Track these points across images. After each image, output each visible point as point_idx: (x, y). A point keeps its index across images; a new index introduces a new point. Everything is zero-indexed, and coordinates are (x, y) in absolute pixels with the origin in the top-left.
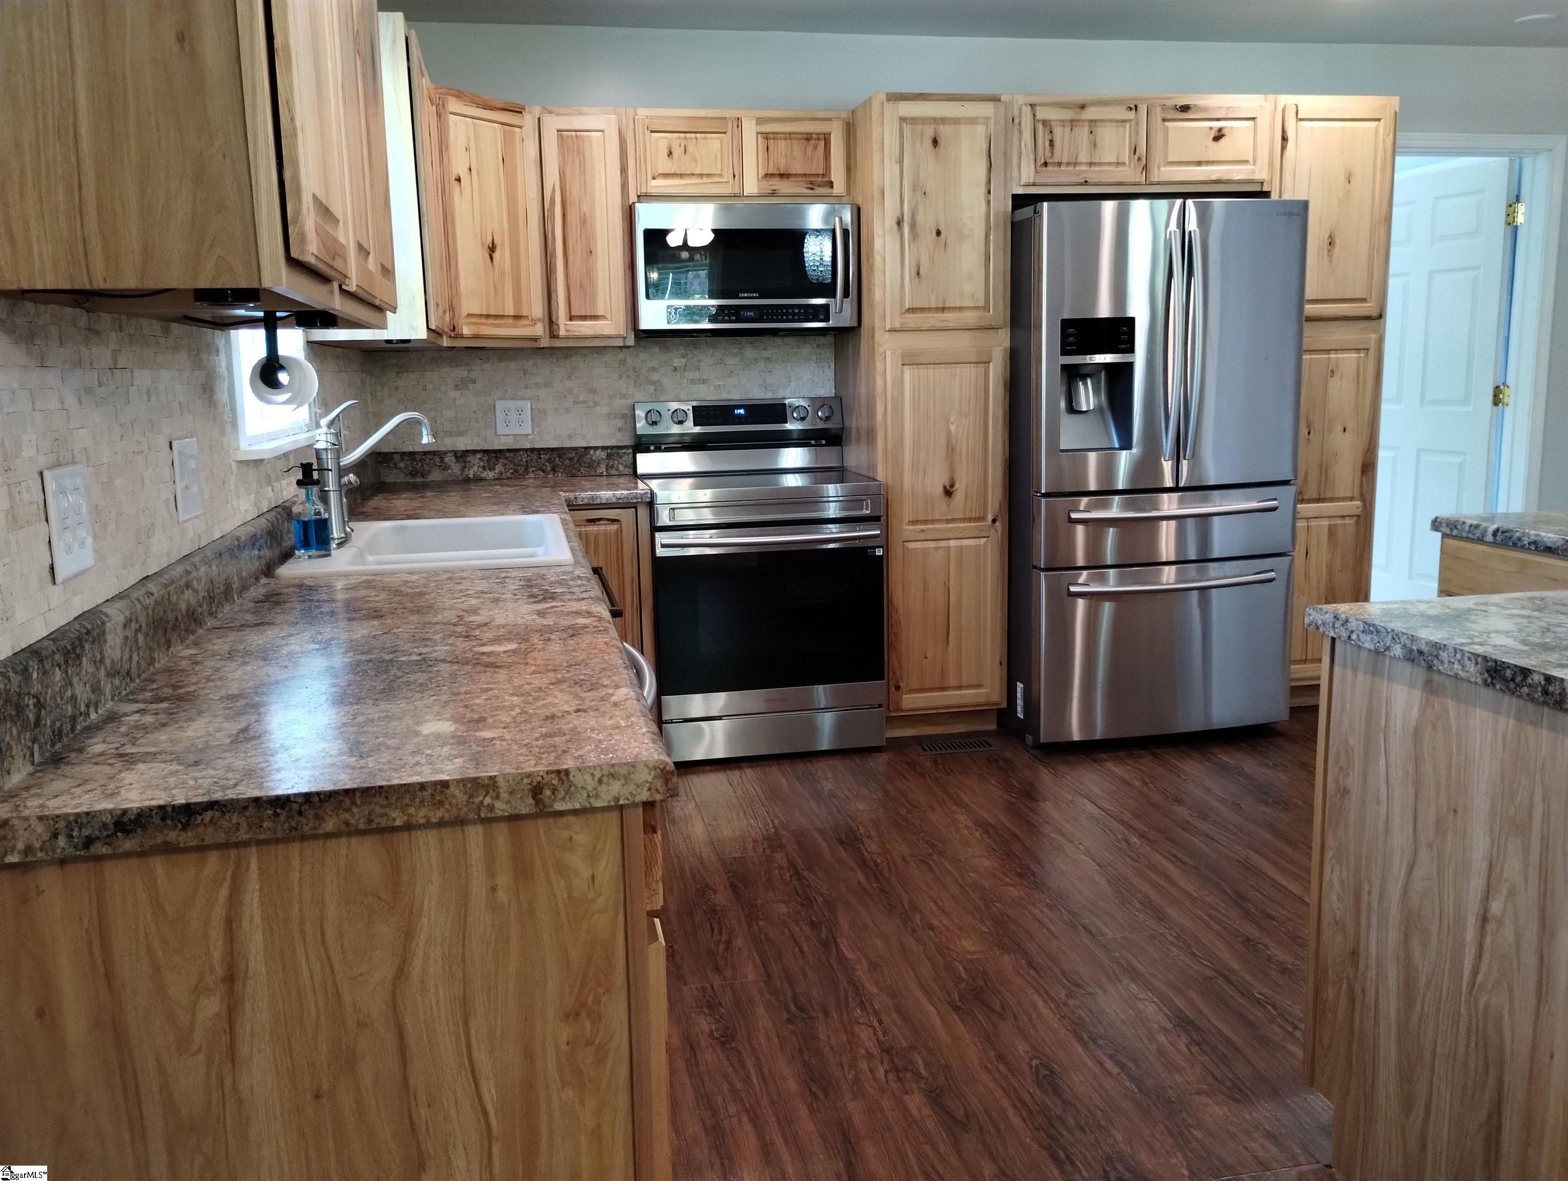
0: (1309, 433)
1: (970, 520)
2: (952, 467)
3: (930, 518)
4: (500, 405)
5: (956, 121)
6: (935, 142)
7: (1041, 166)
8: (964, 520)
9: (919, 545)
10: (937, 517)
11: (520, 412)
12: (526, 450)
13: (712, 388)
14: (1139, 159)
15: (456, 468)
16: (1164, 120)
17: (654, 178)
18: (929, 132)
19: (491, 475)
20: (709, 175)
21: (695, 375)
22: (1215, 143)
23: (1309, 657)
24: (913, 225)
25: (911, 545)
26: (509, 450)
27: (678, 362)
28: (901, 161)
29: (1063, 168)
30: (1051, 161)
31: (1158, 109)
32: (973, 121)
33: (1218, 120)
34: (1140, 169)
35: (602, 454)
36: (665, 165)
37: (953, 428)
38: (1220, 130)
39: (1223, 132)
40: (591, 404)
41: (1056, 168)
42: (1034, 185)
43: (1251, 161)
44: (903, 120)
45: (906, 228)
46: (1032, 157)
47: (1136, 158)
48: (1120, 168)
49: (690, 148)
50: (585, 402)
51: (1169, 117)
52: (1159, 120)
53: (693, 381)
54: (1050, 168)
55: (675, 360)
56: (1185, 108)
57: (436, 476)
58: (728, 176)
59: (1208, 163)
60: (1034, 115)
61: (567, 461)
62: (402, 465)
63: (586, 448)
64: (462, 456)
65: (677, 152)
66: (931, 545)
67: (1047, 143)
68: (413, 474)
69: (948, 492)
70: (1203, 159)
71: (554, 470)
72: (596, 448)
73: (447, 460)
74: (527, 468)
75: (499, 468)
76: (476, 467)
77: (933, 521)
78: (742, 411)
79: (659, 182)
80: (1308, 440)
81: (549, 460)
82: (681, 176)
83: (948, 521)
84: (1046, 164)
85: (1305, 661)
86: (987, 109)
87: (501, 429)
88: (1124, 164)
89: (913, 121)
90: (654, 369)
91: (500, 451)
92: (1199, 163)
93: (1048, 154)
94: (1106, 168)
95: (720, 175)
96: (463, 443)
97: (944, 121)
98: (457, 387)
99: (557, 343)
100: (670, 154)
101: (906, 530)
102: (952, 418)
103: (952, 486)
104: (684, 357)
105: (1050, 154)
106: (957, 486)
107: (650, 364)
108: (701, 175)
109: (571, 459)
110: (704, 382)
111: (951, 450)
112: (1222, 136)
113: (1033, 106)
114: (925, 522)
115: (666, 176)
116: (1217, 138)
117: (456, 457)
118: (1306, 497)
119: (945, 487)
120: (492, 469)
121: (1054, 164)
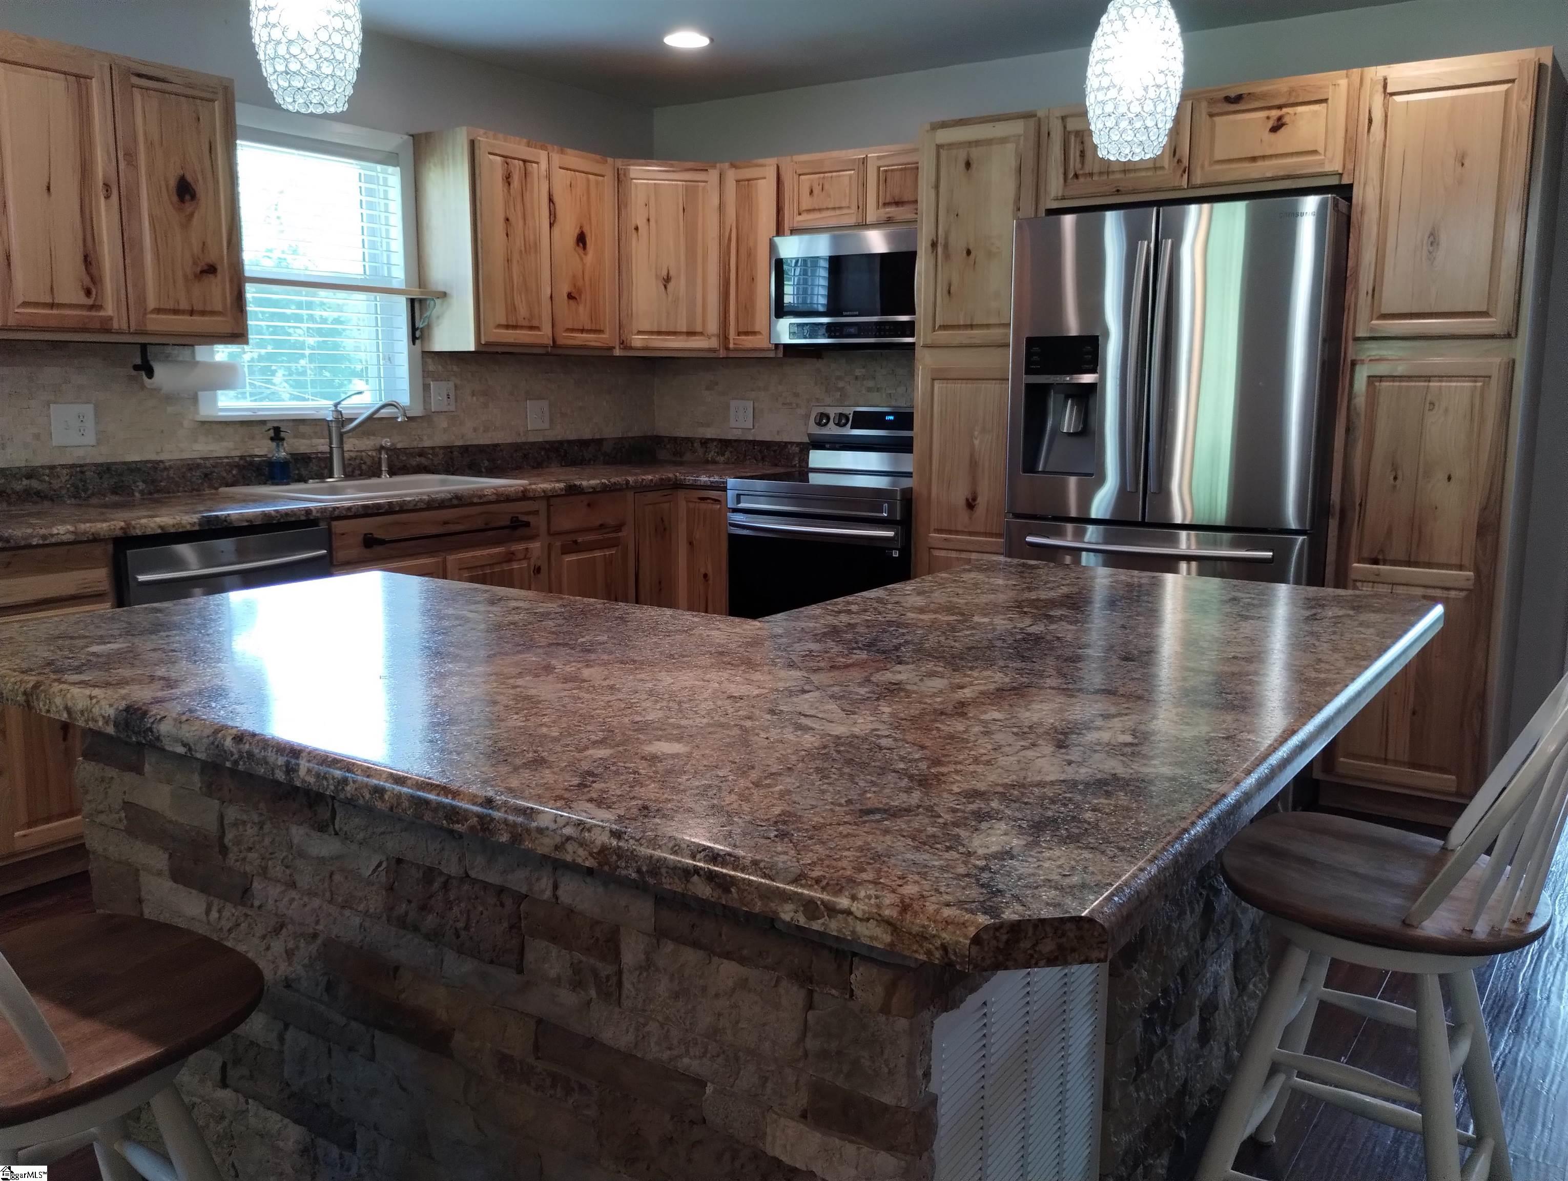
0: (1395, 478)
1: (991, 535)
2: (974, 481)
3: (953, 528)
4: (733, 404)
5: (989, 142)
6: (968, 165)
7: (1072, 178)
8: (985, 534)
9: (943, 553)
10: (960, 528)
11: (745, 409)
12: (746, 441)
13: (884, 396)
14: (1179, 161)
15: (700, 451)
16: (1211, 115)
17: (800, 214)
18: (962, 155)
19: (722, 459)
20: (840, 208)
21: (871, 384)
22: (1273, 136)
23: (1391, 756)
24: (946, 246)
25: (936, 553)
26: (736, 441)
27: (859, 372)
28: (937, 187)
29: (1096, 178)
30: (1081, 172)
31: (1204, 104)
32: (1003, 141)
33: (1280, 107)
34: (1180, 172)
35: (797, 449)
36: (806, 203)
37: (977, 442)
38: (1280, 118)
39: (1284, 120)
40: (794, 405)
41: (1089, 179)
42: (1063, 198)
43: (1321, 150)
44: (939, 147)
45: (940, 249)
46: (1061, 170)
47: (1176, 160)
48: (1159, 172)
49: (826, 187)
50: (791, 404)
51: (1216, 110)
52: (1204, 116)
53: (870, 390)
54: (1082, 180)
55: (857, 370)
56: (1238, 99)
57: (688, 457)
58: (854, 207)
59: (1264, 157)
60: (1065, 127)
61: (772, 453)
62: (668, 446)
63: (786, 443)
64: (705, 442)
65: (816, 190)
66: (954, 555)
67: (1078, 154)
68: (675, 454)
69: (971, 505)
70: (1257, 154)
71: (763, 459)
72: (792, 443)
73: (695, 445)
74: (745, 456)
75: (727, 454)
76: (712, 453)
77: (957, 532)
78: (891, 418)
79: (804, 217)
80: (1394, 487)
81: (760, 451)
82: (820, 210)
83: (971, 533)
84: (1076, 176)
85: (1386, 761)
86: (1017, 128)
87: (733, 424)
88: (1162, 168)
89: (951, 146)
90: (839, 378)
91: (730, 441)
92: (1254, 159)
93: (1078, 166)
94: (1143, 174)
95: (849, 207)
96: (710, 433)
97: (977, 143)
98: (708, 388)
99: (732, 355)
100: (811, 192)
101: (932, 537)
102: (976, 433)
103: (974, 499)
104: (864, 367)
105: (1080, 166)
106: (979, 500)
107: (838, 373)
108: (834, 209)
109: (775, 451)
110: (878, 390)
111: (974, 464)
112: (1283, 125)
113: (1063, 118)
114: (950, 532)
115: (809, 211)
116: (1274, 129)
117: (701, 443)
118: (1390, 557)
119: (967, 500)
120: (723, 455)
121: (1085, 175)
